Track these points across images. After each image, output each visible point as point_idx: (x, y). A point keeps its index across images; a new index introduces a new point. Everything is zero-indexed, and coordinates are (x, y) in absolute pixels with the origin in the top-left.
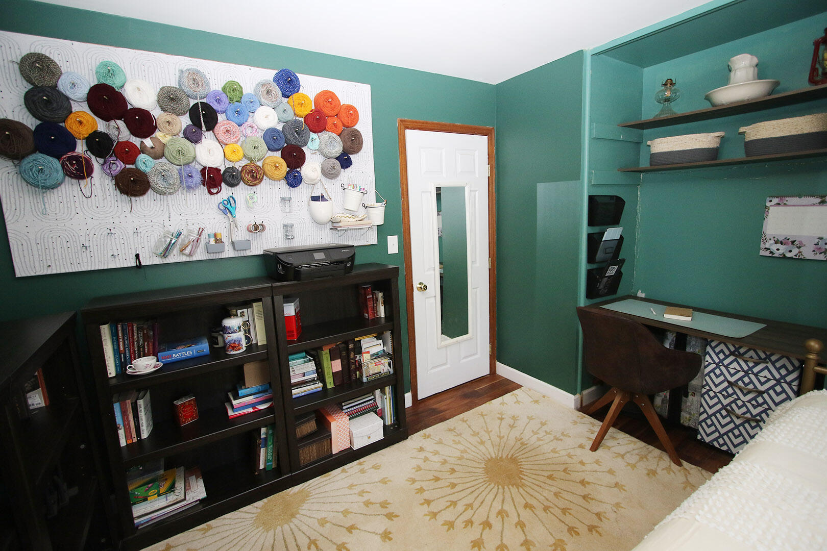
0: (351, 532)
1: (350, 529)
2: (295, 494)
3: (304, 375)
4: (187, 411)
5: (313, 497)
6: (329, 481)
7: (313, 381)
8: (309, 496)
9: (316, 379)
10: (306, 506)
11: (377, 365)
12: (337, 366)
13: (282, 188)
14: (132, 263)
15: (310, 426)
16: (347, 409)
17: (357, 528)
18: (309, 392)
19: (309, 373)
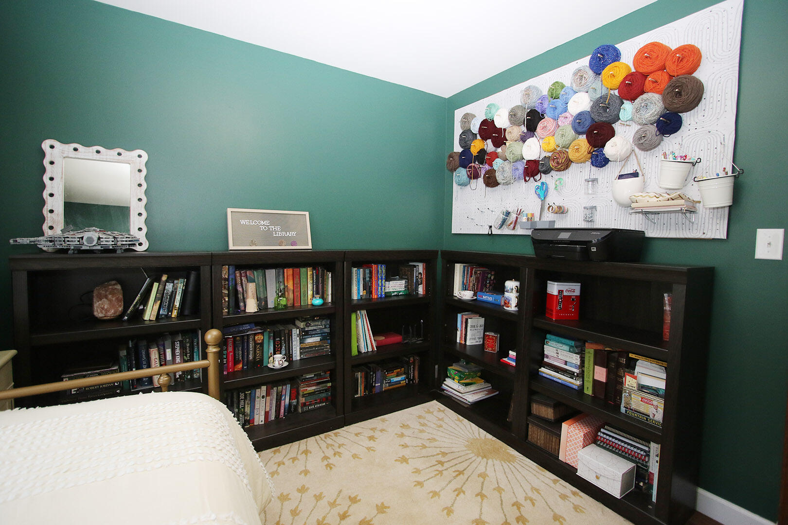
0: (477, 495)
1: (481, 495)
2: (508, 453)
3: (566, 363)
4: (489, 342)
5: (511, 466)
6: (534, 472)
7: (571, 374)
8: (509, 462)
9: (575, 374)
10: (497, 462)
11: (644, 402)
12: (601, 374)
13: (587, 170)
14: (486, 231)
15: (548, 413)
16: (604, 433)
17: (482, 500)
18: (564, 383)
19: (572, 365)
